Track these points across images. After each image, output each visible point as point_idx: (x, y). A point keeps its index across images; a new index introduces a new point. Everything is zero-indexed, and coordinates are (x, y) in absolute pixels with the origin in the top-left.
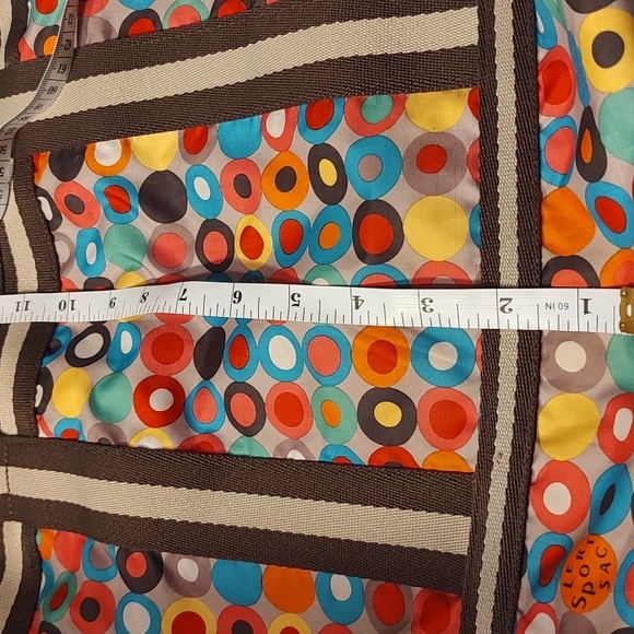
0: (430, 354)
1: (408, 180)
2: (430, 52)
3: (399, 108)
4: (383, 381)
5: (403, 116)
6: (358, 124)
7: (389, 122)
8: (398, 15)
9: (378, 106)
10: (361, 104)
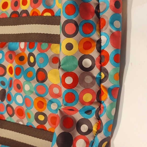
0: (51, 105)
1: (50, 64)
2: (57, 34)
3: (49, 47)
4: (40, 110)
5: (50, 49)
6: (40, 50)
7: (47, 50)
8: (51, 25)
9: (44, 46)
10: (41, 44)
